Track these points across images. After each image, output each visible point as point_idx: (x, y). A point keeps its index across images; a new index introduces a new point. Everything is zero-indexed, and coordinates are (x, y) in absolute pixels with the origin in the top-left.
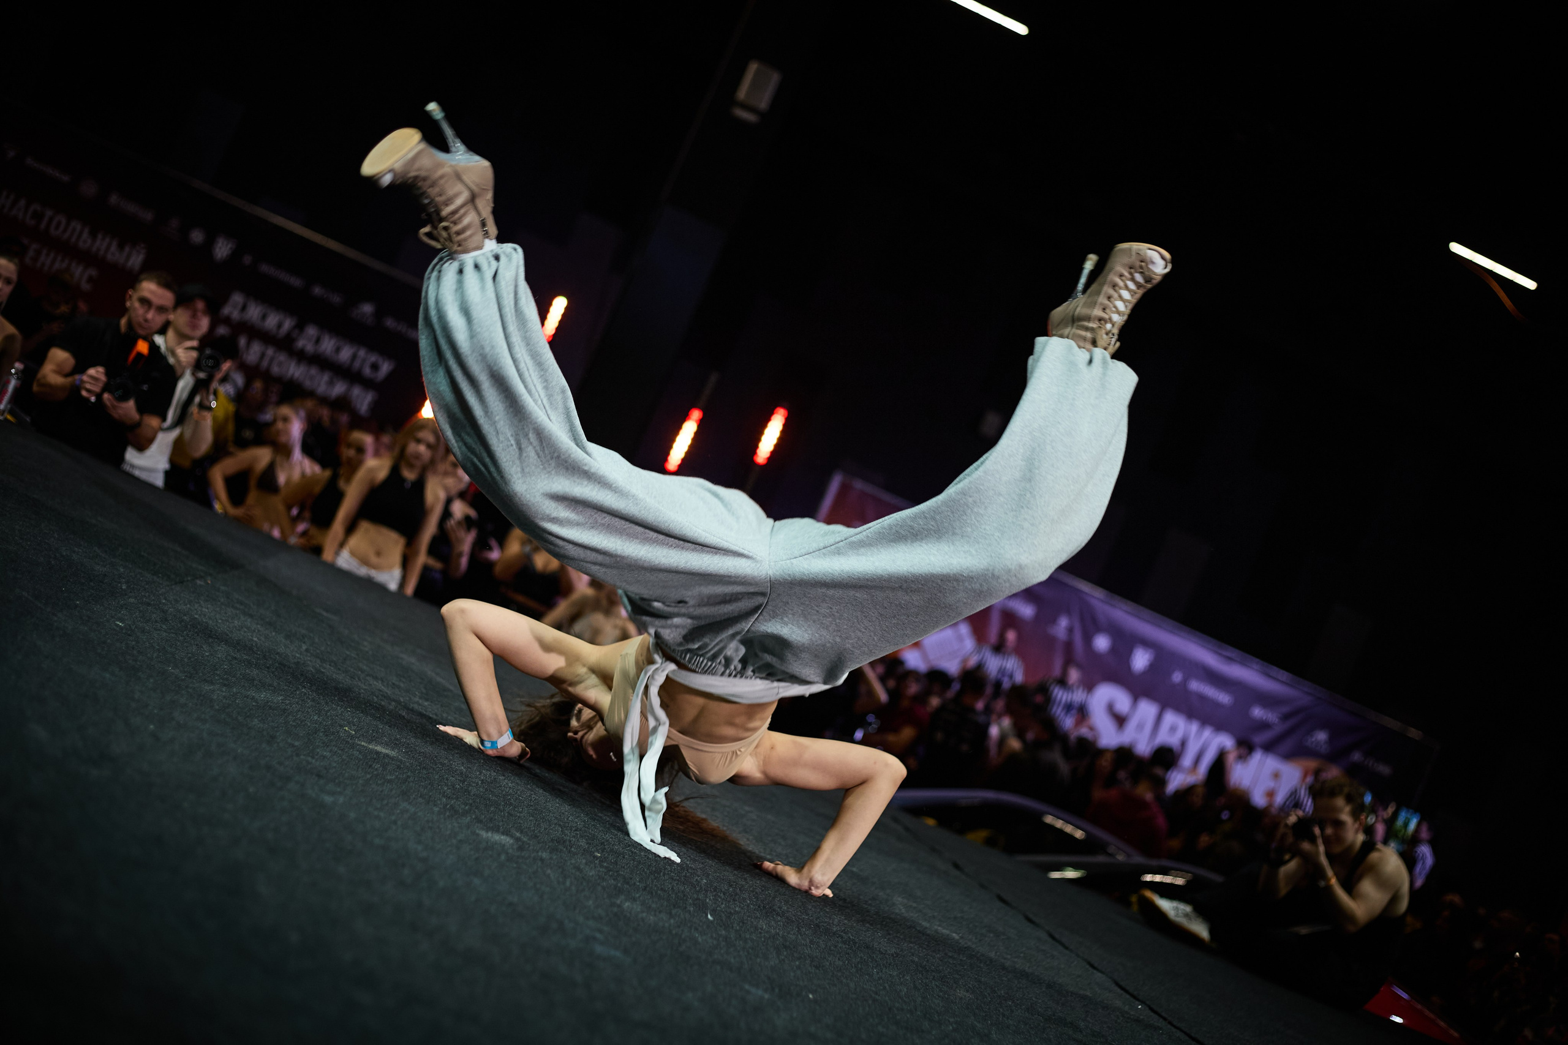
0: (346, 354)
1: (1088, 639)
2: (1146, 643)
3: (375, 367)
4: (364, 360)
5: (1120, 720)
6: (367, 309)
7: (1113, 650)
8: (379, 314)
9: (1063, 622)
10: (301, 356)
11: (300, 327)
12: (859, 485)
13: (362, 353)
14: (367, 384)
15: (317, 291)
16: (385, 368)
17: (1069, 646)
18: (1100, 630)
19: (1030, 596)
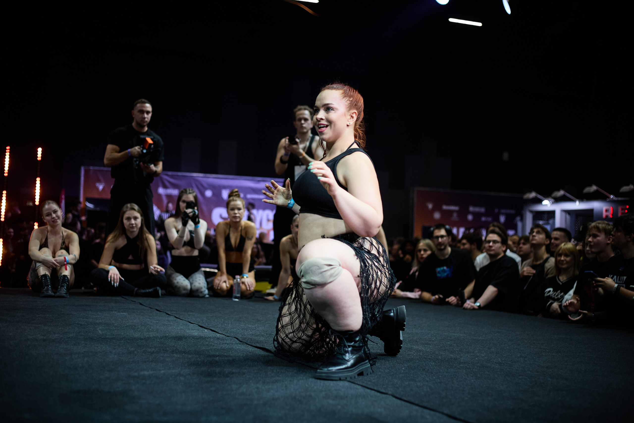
1: (203, 194)
2: (225, 187)
7: (214, 194)
12: (91, 168)
18: (206, 189)
19: (175, 186)
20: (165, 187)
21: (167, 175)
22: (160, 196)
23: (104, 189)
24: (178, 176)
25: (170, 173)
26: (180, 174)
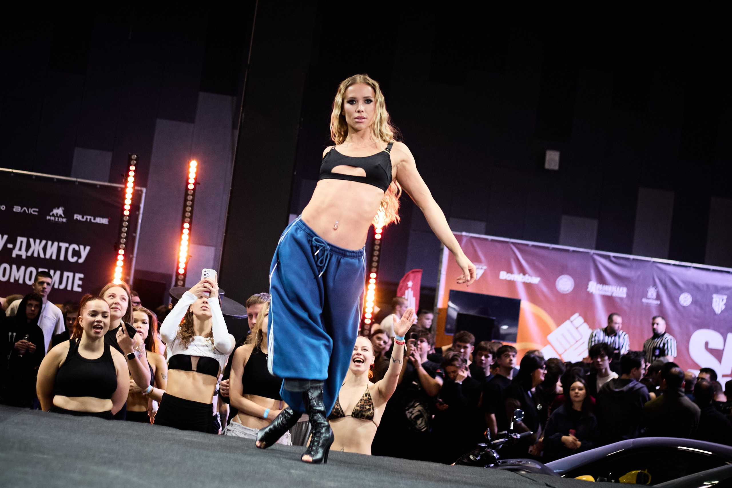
0: (52, 250)
1: (674, 300)
2: (718, 290)
3: (77, 254)
4: (67, 249)
5: (718, 354)
6: (59, 211)
7: (695, 302)
8: (68, 214)
9: (652, 292)
10: (19, 262)
11: (12, 240)
12: (464, 234)
13: (64, 245)
14: (74, 268)
15: (17, 209)
16: (85, 252)
17: (661, 307)
18: (682, 291)
19: (621, 280)
20: (602, 281)
21: (607, 257)
22: (590, 295)
23: (484, 275)
24: (628, 259)
25: (612, 254)
26: (632, 257)
